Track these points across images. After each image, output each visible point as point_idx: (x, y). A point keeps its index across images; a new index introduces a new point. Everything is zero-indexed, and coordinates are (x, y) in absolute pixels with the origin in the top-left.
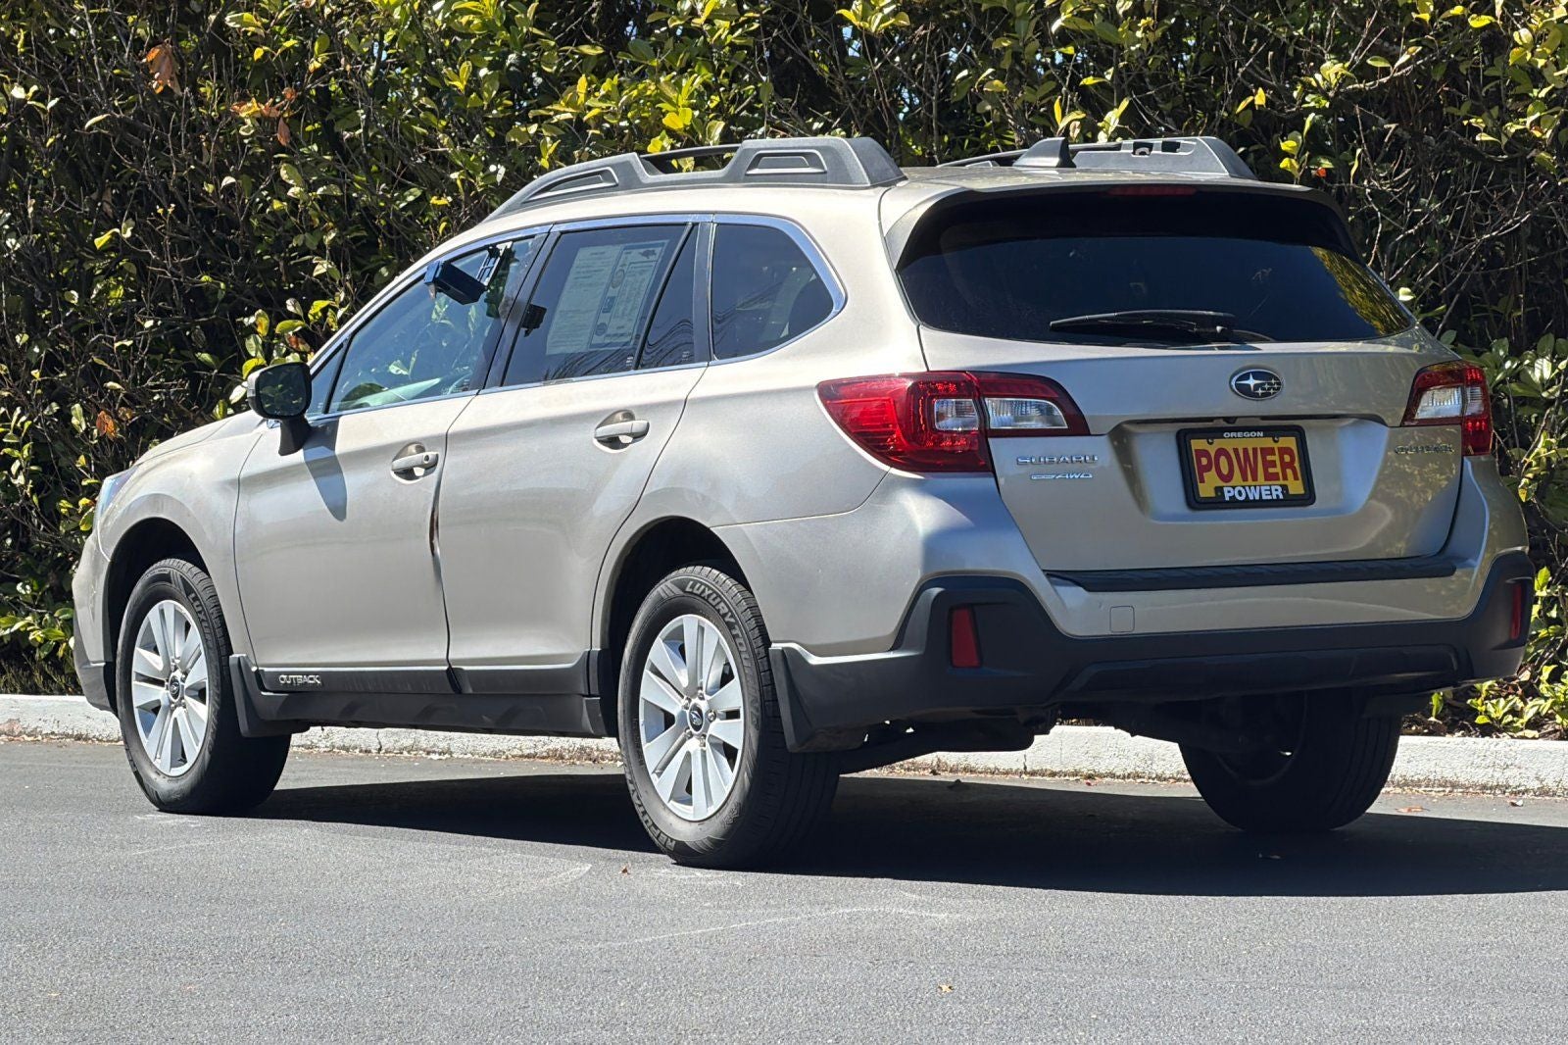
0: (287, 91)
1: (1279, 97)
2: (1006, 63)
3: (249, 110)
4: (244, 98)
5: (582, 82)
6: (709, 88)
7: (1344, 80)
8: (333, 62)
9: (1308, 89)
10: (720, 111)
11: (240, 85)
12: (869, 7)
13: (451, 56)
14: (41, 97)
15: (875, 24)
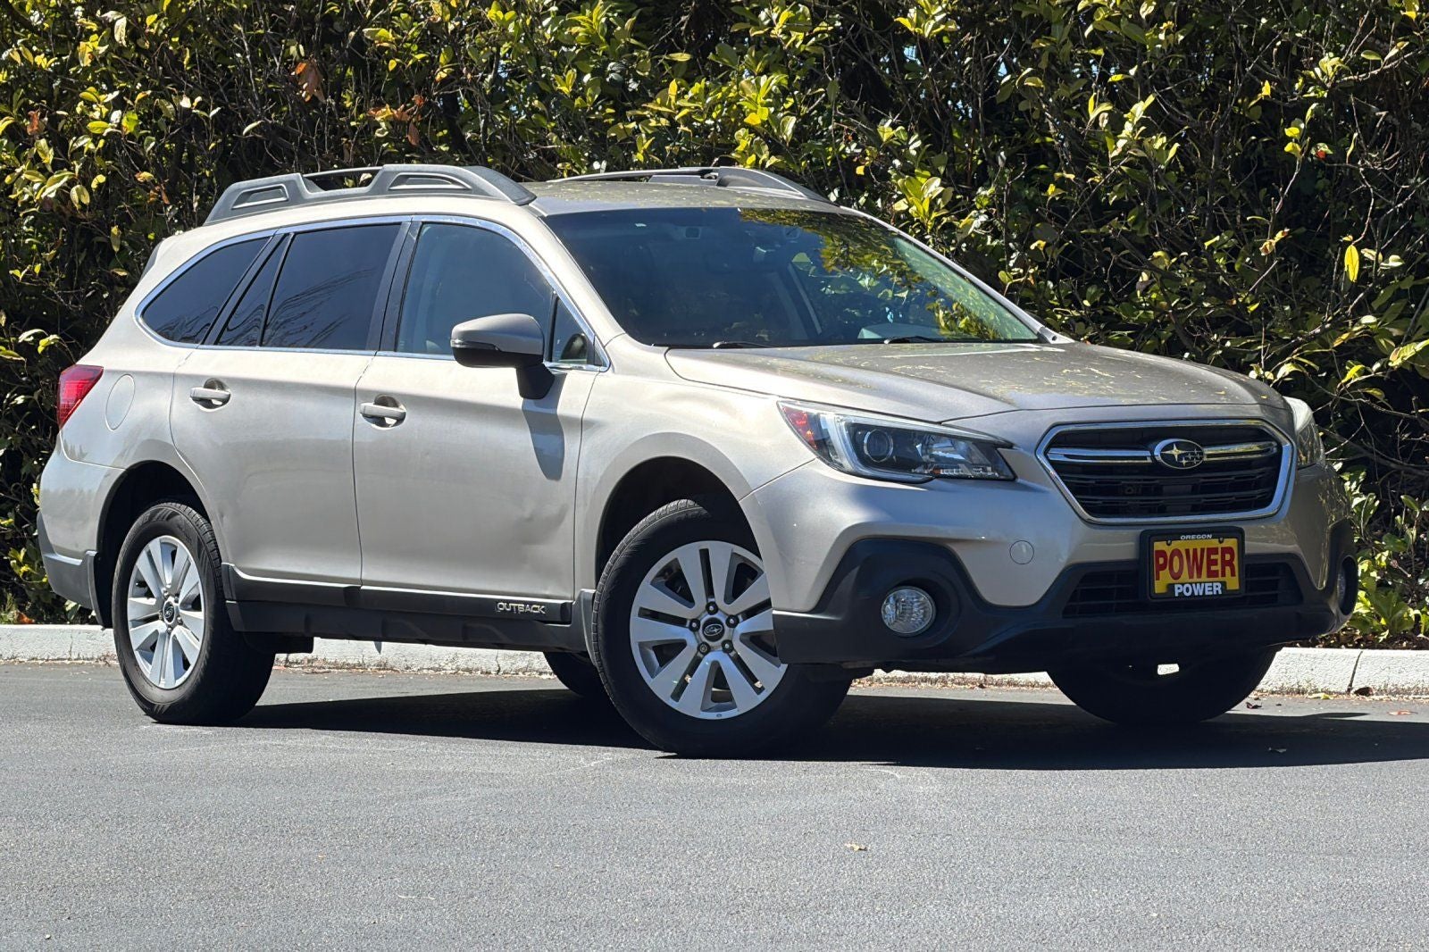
0: (416, 98)
1: (1282, 89)
2: (1043, 65)
3: (383, 115)
4: (379, 105)
5: (673, 86)
6: (785, 92)
7: (1340, 73)
8: (457, 72)
9: (1309, 82)
10: (793, 110)
11: (375, 93)
12: (924, 16)
13: (559, 65)
14: (204, 106)
15: (928, 30)
